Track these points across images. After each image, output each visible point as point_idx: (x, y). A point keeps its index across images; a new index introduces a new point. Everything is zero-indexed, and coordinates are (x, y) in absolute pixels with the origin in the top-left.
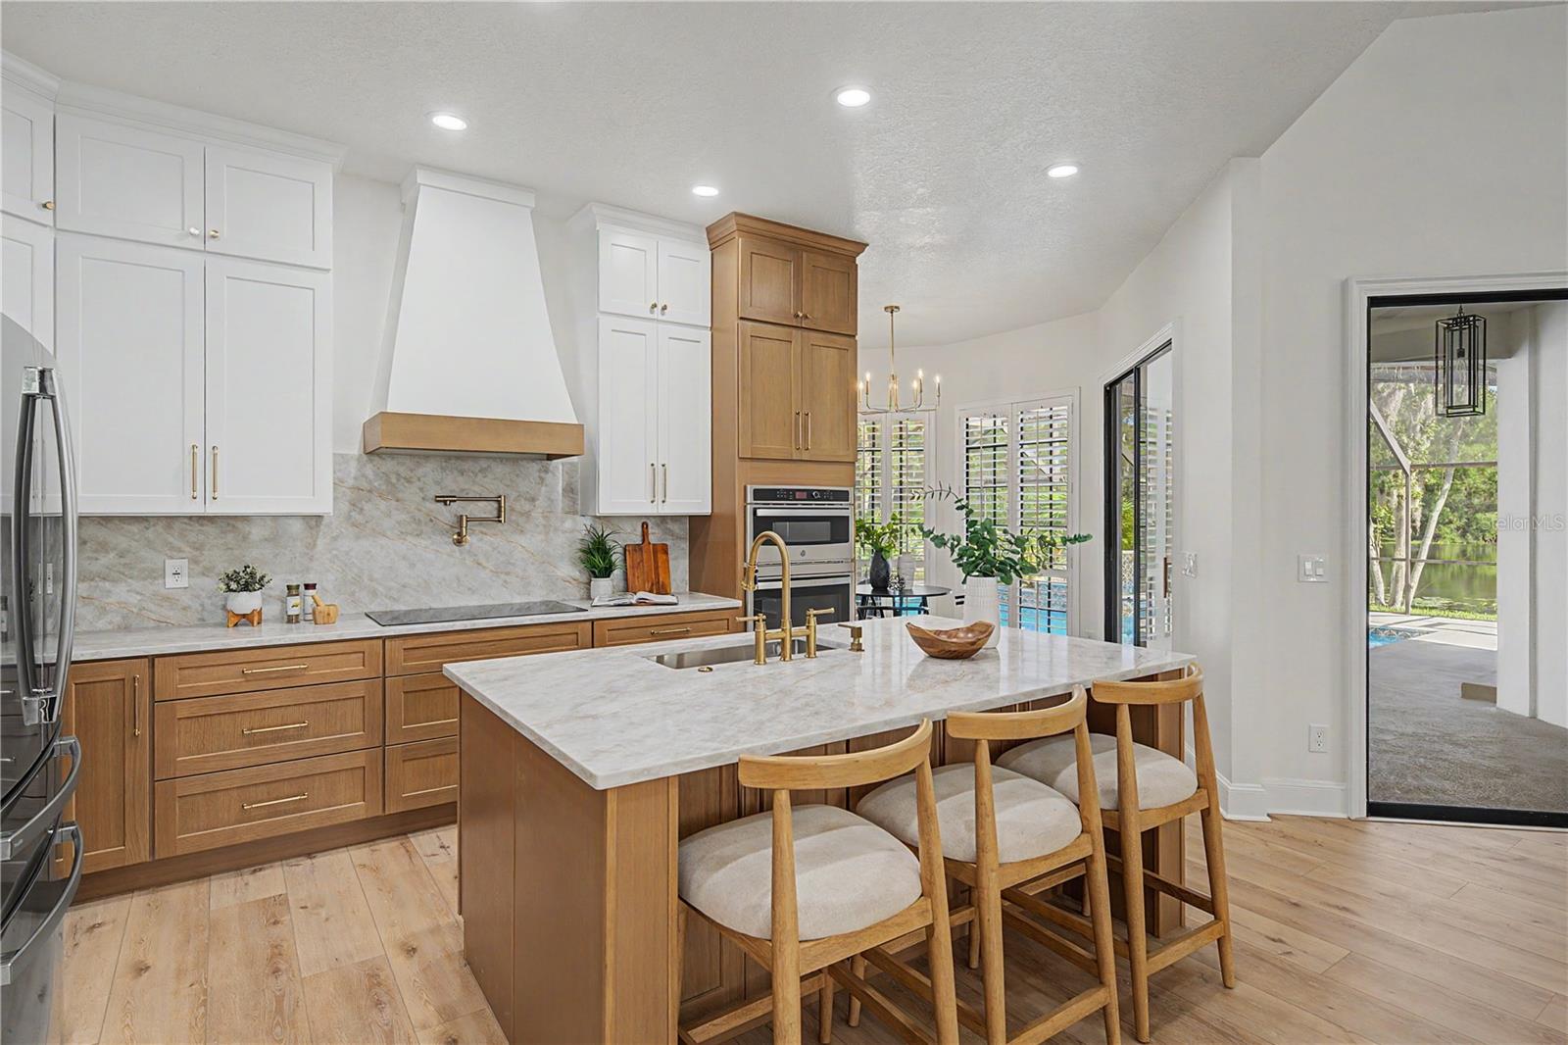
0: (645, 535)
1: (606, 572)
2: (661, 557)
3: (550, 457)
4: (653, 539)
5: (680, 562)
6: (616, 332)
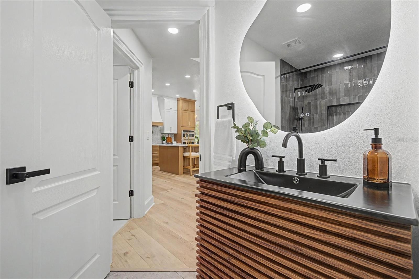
1: (165, 140)
2: (171, 139)
5: (173, 140)
6: (166, 111)
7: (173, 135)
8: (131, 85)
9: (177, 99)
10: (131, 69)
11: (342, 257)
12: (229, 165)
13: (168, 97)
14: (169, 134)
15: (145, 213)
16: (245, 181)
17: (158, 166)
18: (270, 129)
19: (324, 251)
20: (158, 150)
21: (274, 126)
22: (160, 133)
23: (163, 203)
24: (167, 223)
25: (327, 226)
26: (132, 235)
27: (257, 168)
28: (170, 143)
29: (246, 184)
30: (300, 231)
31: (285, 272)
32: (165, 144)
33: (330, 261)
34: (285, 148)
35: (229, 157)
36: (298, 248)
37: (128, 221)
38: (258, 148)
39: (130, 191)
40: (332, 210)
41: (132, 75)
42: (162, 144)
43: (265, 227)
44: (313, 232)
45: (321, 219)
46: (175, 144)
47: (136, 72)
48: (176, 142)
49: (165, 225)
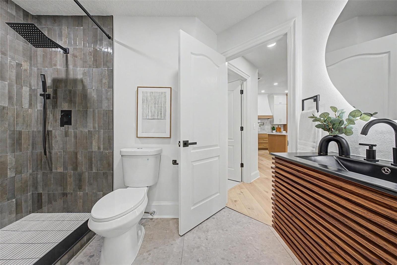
0: (278, 127)
1: (274, 130)
2: (280, 129)
3: (268, 119)
4: (279, 127)
5: (282, 129)
6: (276, 106)
7: (283, 126)
8: (242, 92)
9: (286, 94)
10: (241, 82)
11: (387, 238)
12: (313, 150)
13: (277, 94)
14: (278, 125)
15: (252, 181)
16: (327, 166)
17: (268, 151)
18: (360, 117)
19: (369, 228)
20: (268, 138)
21: (364, 113)
22: (270, 124)
23: (267, 178)
24: (267, 192)
25: (372, 206)
26: (241, 192)
27: (340, 155)
28: (279, 133)
29: (327, 168)
30: (345, 206)
31: (334, 238)
32: (274, 132)
33: (374, 238)
34: (366, 135)
35: (313, 143)
36: (344, 220)
37: (239, 184)
38: (343, 135)
39: (241, 164)
40: (382, 193)
41: (242, 85)
42: (272, 132)
43: (317, 197)
44: (357, 208)
45: (370, 200)
46: (284, 133)
47: (245, 83)
48: (285, 131)
49: (266, 193)
